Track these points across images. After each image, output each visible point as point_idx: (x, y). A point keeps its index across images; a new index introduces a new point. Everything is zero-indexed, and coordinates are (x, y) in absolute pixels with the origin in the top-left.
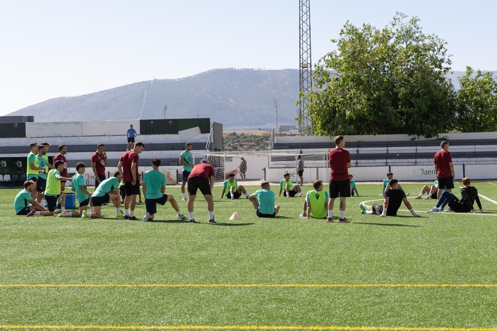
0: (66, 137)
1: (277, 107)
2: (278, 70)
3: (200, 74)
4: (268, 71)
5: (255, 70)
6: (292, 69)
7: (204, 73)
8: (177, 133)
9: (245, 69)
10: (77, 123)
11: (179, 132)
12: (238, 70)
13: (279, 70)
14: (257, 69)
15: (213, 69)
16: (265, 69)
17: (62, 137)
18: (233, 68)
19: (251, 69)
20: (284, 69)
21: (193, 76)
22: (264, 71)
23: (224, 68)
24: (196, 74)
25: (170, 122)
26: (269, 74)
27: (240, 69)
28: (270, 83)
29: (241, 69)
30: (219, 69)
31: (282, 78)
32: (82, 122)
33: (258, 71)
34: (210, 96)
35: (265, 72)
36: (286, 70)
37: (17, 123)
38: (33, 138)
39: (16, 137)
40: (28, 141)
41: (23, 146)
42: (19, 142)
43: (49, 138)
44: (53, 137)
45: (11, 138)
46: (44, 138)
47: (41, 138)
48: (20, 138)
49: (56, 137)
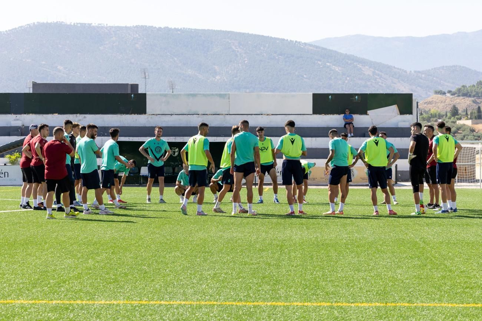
0: (205, 114)
1: (145, 78)
2: (126, 27)
3: (16, 28)
4: (112, 27)
5: (93, 26)
6: (146, 26)
7: (21, 27)
8: (366, 113)
9: (80, 23)
10: (221, 96)
11: (369, 112)
12: (71, 25)
13: (128, 27)
14: (97, 25)
15: (34, 23)
16: (108, 25)
17: (199, 114)
18: (62, 22)
19: (88, 24)
20: (135, 26)
21: (6, 31)
22: (106, 28)
23: (49, 22)
24: (11, 29)
25: (356, 97)
26: (114, 32)
27: (72, 24)
28: (114, 44)
29: (74, 23)
30: (43, 23)
31: (132, 38)
32: (229, 94)
33: (98, 27)
34: (30, 61)
35: (108, 29)
36: (137, 26)
37: (133, 94)
38: (157, 115)
39: (131, 114)
40: (149, 119)
41: (142, 126)
42: (136, 120)
43: (180, 115)
44: (186, 114)
45: (124, 114)
46: (173, 115)
47: (170, 116)
48: (137, 114)
49: (192, 115)
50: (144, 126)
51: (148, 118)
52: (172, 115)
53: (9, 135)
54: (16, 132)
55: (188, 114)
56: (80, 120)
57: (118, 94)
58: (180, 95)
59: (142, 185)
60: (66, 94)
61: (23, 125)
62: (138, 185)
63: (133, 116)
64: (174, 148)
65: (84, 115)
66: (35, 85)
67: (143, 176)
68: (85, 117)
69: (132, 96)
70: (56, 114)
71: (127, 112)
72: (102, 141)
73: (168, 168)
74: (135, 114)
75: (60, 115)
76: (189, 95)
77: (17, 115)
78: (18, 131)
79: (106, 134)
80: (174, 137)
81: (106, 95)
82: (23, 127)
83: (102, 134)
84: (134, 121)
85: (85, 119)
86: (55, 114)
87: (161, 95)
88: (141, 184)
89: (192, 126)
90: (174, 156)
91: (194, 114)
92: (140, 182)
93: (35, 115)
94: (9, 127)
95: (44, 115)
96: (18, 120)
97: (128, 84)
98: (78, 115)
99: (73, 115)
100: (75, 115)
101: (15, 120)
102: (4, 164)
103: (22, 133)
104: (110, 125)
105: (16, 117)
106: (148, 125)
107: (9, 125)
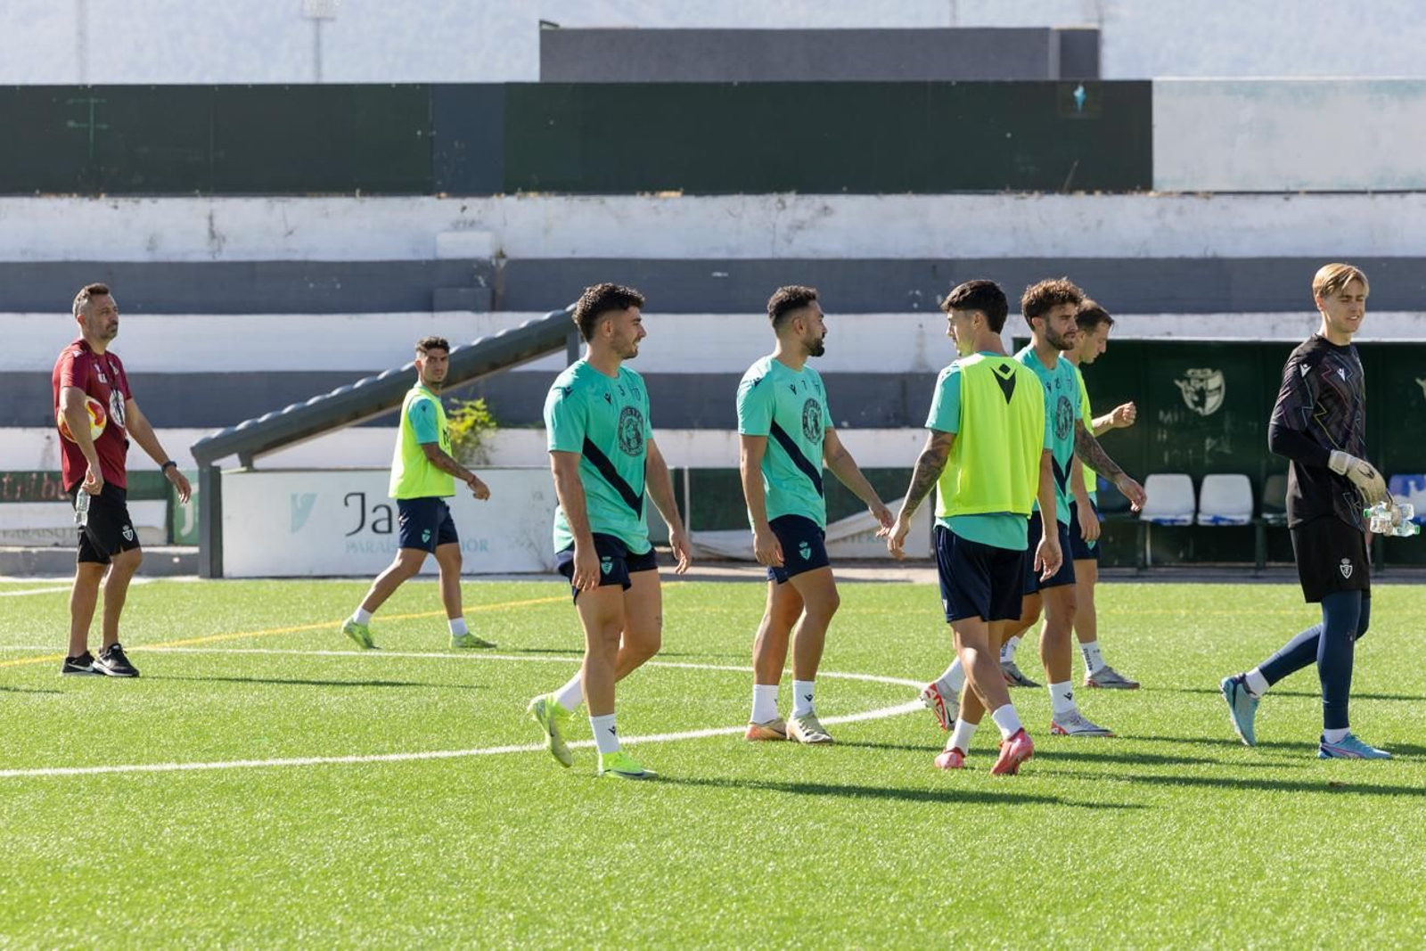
37: (1085, 85)
38: (1209, 195)
39: (1071, 190)
40: (1170, 218)
41: (1130, 254)
42: (1100, 223)
43: (1335, 199)
44: (1364, 193)
45: (1031, 193)
46: (1294, 199)
47: (1279, 199)
48: (1105, 192)
49: (1396, 197)
50: (1143, 255)
51: (1160, 213)
52: (1287, 194)
53: (429, 304)
54: (462, 290)
55: (1375, 192)
56: (800, 227)
57: (1000, 85)
58: (1332, 86)
59: (1151, 571)
60: (729, 85)
61: (501, 255)
62: (1130, 571)
63: (1080, 199)
65: (818, 200)
66: (553, 39)
67: (1156, 525)
68: (826, 208)
69: (1073, 98)
70: (673, 194)
71: (1049, 184)
72: (921, 335)
74: (1090, 192)
75: (693, 202)
76: (1379, 88)
77: (468, 202)
78: (473, 283)
81: (940, 89)
82: (502, 263)
83: (915, 298)
84: (1086, 229)
85: (826, 221)
86: (665, 194)
87: (1230, 89)
88: (1145, 567)
89: (1399, 252)
91: (1408, 192)
92: (1140, 555)
93: (561, 199)
94: (428, 262)
95: (614, 202)
96: (472, 224)
97: (1043, 33)
98: (790, 198)
99: (761, 198)
100: (773, 199)
101: (456, 226)
103: (494, 293)
104: (961, 254)
105: (464, 208)
106: (1161, 251)
107: (425, 255)
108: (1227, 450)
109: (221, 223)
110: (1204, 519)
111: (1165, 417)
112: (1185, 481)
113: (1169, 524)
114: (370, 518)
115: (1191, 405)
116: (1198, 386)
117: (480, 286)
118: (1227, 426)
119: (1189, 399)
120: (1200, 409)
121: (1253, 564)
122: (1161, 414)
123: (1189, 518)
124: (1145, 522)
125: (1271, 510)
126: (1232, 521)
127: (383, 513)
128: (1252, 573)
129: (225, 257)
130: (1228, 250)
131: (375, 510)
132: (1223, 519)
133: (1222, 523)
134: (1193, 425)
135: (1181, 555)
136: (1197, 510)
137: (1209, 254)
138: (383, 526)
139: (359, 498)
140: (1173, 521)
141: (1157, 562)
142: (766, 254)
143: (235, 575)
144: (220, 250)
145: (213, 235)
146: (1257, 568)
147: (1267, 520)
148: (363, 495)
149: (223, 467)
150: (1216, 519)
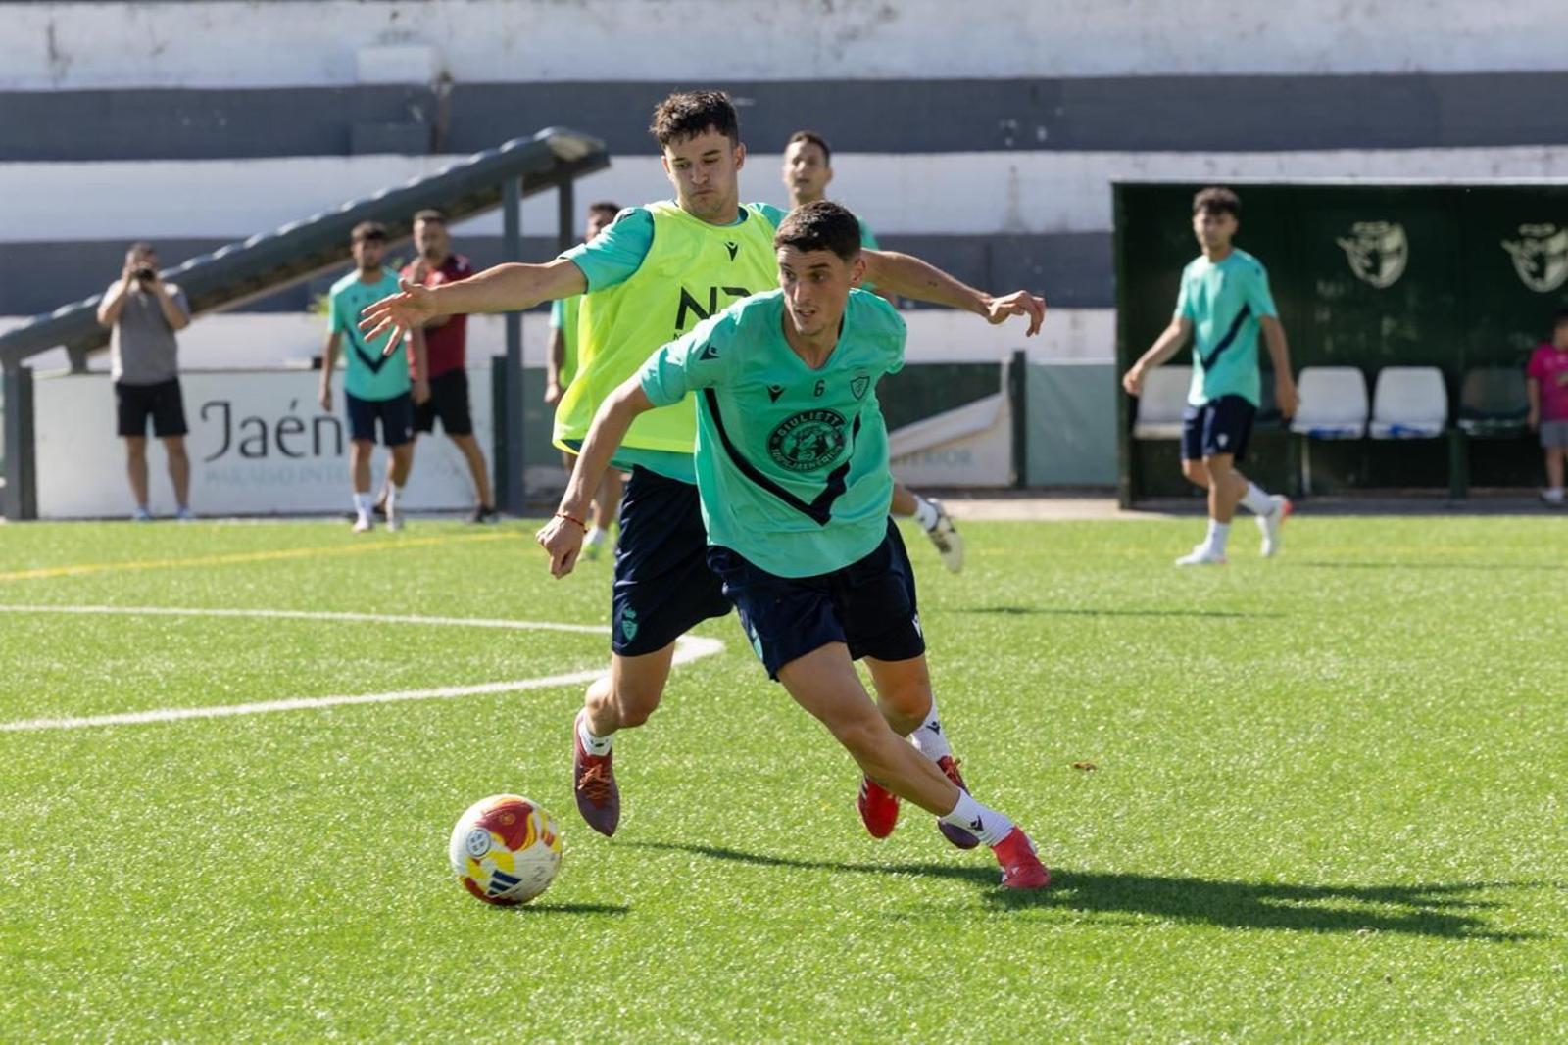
41: (1304, 69)
50: (1321, 70)
53: (343, 145)
54: (391, 127)
56: (852, 35)
59: (1310, 501)
61: (445, 78)
64: (1536, 230)
67: (1315, 438)
72: (1015, 181)
73: (1496, 374)
77: (401, 5)
78: (405, 117)
79: (1042, 134)
80: (1539, 151)
82: (446, 89)
83: (1008, 132)
85: (887, 27)
88: (1300, 495)
90: (1539, 286)
92: (1293, 479)
93: (527, 2)
94: (346, 88)
96: (406, 37)
101: (385, 39)
102: (307, 364)
103: (434, 131)
104: (1073, 69)
105: (395, 15)
106: (1346, 63)
107: (342, 79)
108: (1411, 333)
109: (66, 38)
110: (1379, 430)
111: (1327, 289)
112: (1353, 378)
113: (1329, 437)
114: (238, 436)
115: (1360, 272)
116: (1370, 245)
117: (415, 121)
118: (1412, 300)
119: (1358, 264)
120: (1373, 279)
121: (1446, 491)
122: (1321, 286)
123: (1357, 428)
124: (1299, 436)
125: (1471, 414)
126: (1417, 432)
127: (254, 429)
128: (1445, 502)
129: (73, 82)
130: (1438, 62)
131: (244, 425)
132: (1406, 430)
133: (1404, 435)
134: (1365, 299)
135: (1352, 478)
136: (1370, 417)
137: (1412, 68)
138: (254, 447)
139: (220, 411)
140: (1336, 432)
141: (1318, 489)
142: (805, 72)
143: (55, 513)
144: (63, 75)
145: (54, 54)
146: (1454, 496)
147: (1464, 431)
148: (227, 406)
149: (36, 368)
150: (1395, 429)
